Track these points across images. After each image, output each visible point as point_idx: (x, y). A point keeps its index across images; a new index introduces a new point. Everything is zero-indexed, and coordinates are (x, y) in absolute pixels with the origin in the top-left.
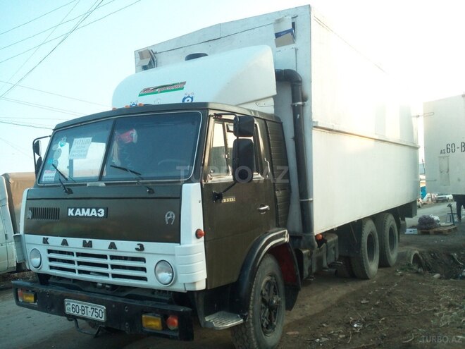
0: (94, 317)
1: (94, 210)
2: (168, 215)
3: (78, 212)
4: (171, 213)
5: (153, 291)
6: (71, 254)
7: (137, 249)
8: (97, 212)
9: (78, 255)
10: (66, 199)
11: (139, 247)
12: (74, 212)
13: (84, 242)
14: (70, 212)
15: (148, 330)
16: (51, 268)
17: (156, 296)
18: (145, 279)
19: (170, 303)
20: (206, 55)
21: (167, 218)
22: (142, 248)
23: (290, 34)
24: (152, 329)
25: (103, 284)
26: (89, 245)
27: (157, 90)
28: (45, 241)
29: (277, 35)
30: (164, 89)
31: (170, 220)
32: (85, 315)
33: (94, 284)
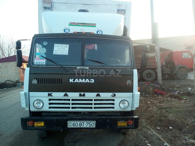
0: (88, 126)
1: (87, 80)
2: (128, 82)
3: (77, 80)
4: (129, 81)
6: (69, 100)
7: (112, 96)
8: (90, 81)
11: (113, 95)
12: (74, 81)
14: (71, 80)
15: (119, 127)
16: (50, 108)
17: (113, 114)
18: (113, 108)
21: (128, 83)
22: (115, 95)
23: (124, 11)
24: (121, 127)
25: (84, 112)
27: (80, 24)
28: (49, 95)
29: (118, 10)
30: (84, 25)
31: (129, 84)
32: (82, 126)
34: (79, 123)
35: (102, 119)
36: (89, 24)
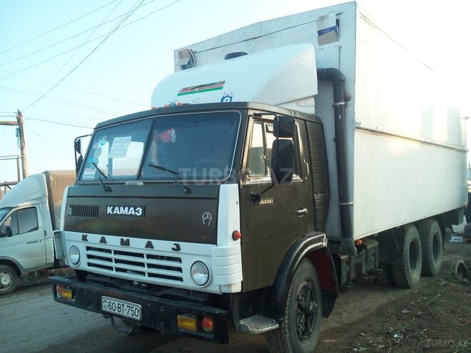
0: (130, 315)
1: (132, 209)
2: (205, 216)
3: (117, 211)
4: (208, 214)
5: (188, 291)
6: (109, 251)
7: (173, 249)
8: (135, 211)
9: (116, 252)
10: (106, 197)
11: (175, 247)
12: (113, 210)
13: (122, 240)
14: (109, 210)
15: (182, 331)
16: (90, 264)
17: (191, 297)
18: (180, 279)
19: (205, 304)
20: (246, 54)
21: (204, 219)
22: (178, 248)
23: (334, 31)
24: (188, 330)
25: (139, 282)
26: (126, 243)
27: (196, 89)
28: (84, 238)
29: (320, 33)
30: (202, 88)
31: (207, 221)
32: (121, 313)
33: (131, 282)
34: (116, 303)
35: (151, 302)
36: (213, 84)
